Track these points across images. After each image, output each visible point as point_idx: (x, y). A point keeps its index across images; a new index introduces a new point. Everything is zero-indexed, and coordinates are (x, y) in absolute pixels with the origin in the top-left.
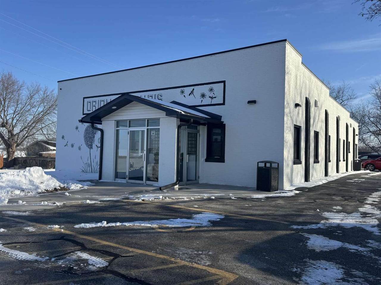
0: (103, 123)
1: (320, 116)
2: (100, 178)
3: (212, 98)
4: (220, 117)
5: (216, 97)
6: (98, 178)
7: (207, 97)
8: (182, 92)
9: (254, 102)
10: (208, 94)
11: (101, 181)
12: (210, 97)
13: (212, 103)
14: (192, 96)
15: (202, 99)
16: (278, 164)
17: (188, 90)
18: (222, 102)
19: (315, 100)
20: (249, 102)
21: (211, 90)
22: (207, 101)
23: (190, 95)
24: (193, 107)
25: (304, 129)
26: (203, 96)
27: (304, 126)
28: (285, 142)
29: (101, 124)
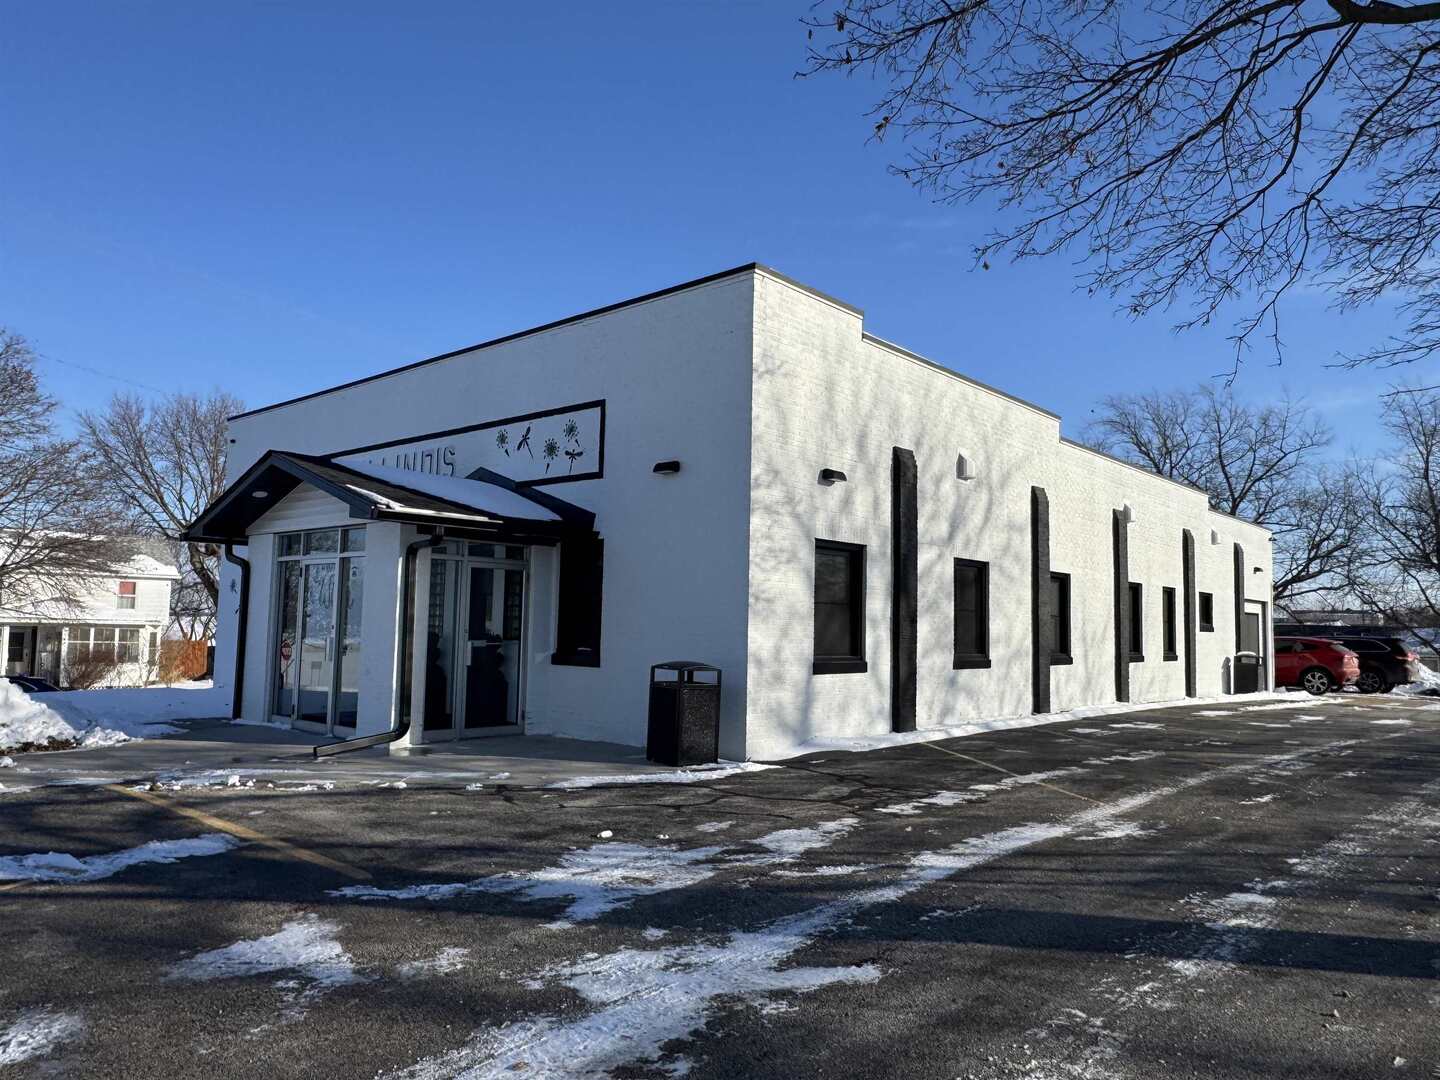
0: (250, 540)
1: (994, 508)
2: (237, 712)
3: (572, 455)
4: (590, 517)
5: (580, 454)
6: (230, 714)
7: (561, 452)
8: (502, 439)
9: (672, 467)
10: (564, 443)
11: (238, 721)
12: (567, 453)
13: (574, 473)
14: (524, 450)
15: (548, 460)
16: (720, 672)
17: (515, 431)
18: (596, 469)
19: (960, 456)
20: (659, 468)
21: (571, 430)
22: (561, 466)
23: (519, 448)
24: (524, 489)
25: (885, 553)
26: (551, 449)
27: (883, 545)
28: (757, 599)
29: (246, 544)
